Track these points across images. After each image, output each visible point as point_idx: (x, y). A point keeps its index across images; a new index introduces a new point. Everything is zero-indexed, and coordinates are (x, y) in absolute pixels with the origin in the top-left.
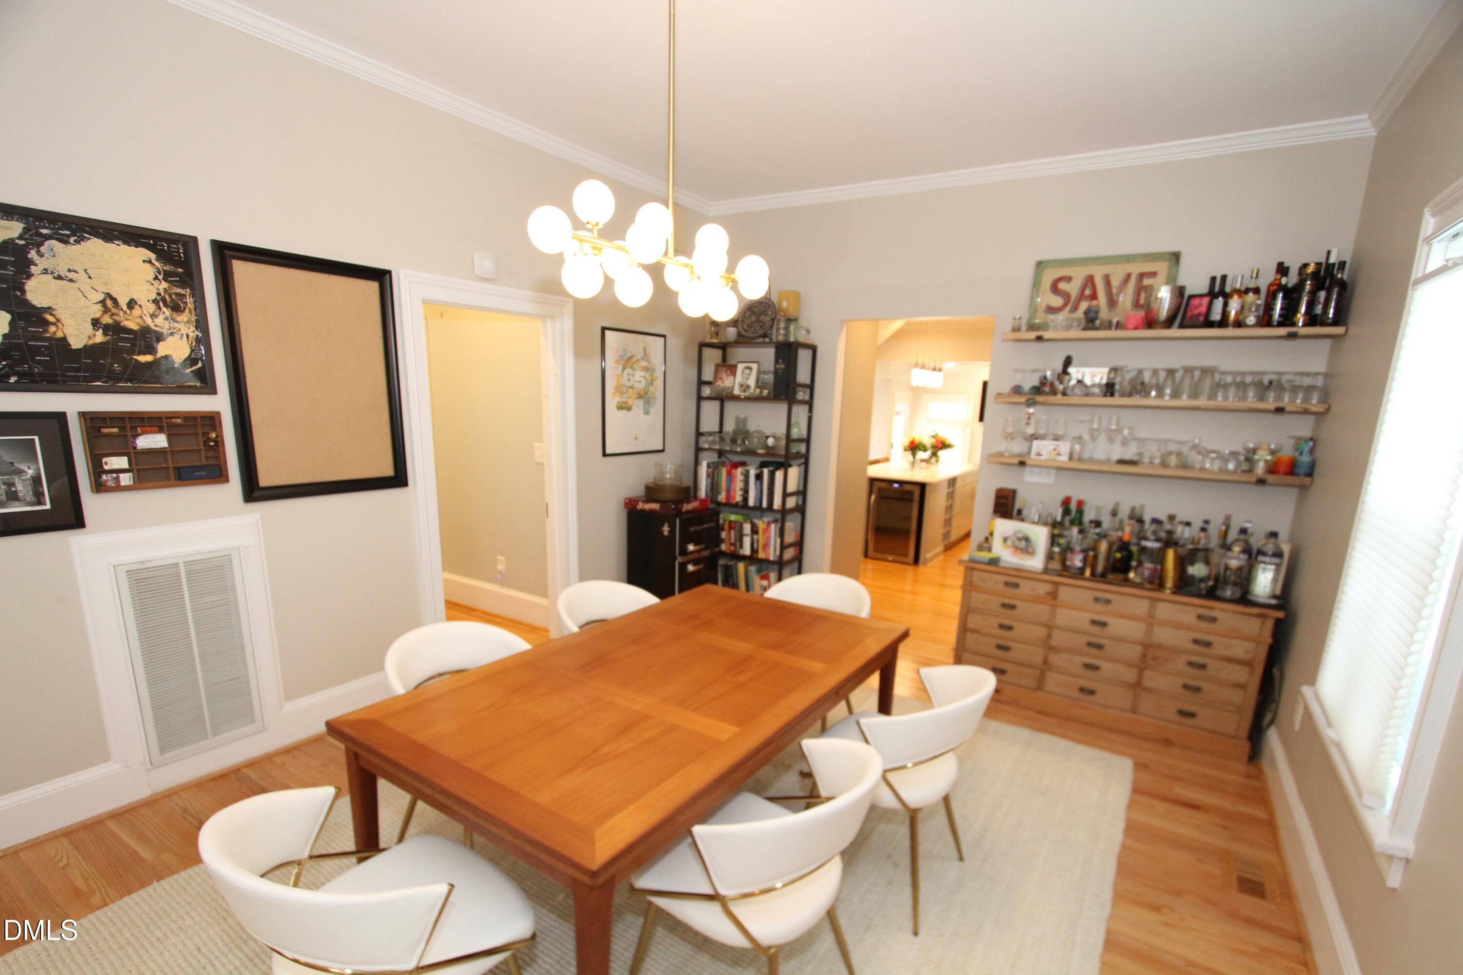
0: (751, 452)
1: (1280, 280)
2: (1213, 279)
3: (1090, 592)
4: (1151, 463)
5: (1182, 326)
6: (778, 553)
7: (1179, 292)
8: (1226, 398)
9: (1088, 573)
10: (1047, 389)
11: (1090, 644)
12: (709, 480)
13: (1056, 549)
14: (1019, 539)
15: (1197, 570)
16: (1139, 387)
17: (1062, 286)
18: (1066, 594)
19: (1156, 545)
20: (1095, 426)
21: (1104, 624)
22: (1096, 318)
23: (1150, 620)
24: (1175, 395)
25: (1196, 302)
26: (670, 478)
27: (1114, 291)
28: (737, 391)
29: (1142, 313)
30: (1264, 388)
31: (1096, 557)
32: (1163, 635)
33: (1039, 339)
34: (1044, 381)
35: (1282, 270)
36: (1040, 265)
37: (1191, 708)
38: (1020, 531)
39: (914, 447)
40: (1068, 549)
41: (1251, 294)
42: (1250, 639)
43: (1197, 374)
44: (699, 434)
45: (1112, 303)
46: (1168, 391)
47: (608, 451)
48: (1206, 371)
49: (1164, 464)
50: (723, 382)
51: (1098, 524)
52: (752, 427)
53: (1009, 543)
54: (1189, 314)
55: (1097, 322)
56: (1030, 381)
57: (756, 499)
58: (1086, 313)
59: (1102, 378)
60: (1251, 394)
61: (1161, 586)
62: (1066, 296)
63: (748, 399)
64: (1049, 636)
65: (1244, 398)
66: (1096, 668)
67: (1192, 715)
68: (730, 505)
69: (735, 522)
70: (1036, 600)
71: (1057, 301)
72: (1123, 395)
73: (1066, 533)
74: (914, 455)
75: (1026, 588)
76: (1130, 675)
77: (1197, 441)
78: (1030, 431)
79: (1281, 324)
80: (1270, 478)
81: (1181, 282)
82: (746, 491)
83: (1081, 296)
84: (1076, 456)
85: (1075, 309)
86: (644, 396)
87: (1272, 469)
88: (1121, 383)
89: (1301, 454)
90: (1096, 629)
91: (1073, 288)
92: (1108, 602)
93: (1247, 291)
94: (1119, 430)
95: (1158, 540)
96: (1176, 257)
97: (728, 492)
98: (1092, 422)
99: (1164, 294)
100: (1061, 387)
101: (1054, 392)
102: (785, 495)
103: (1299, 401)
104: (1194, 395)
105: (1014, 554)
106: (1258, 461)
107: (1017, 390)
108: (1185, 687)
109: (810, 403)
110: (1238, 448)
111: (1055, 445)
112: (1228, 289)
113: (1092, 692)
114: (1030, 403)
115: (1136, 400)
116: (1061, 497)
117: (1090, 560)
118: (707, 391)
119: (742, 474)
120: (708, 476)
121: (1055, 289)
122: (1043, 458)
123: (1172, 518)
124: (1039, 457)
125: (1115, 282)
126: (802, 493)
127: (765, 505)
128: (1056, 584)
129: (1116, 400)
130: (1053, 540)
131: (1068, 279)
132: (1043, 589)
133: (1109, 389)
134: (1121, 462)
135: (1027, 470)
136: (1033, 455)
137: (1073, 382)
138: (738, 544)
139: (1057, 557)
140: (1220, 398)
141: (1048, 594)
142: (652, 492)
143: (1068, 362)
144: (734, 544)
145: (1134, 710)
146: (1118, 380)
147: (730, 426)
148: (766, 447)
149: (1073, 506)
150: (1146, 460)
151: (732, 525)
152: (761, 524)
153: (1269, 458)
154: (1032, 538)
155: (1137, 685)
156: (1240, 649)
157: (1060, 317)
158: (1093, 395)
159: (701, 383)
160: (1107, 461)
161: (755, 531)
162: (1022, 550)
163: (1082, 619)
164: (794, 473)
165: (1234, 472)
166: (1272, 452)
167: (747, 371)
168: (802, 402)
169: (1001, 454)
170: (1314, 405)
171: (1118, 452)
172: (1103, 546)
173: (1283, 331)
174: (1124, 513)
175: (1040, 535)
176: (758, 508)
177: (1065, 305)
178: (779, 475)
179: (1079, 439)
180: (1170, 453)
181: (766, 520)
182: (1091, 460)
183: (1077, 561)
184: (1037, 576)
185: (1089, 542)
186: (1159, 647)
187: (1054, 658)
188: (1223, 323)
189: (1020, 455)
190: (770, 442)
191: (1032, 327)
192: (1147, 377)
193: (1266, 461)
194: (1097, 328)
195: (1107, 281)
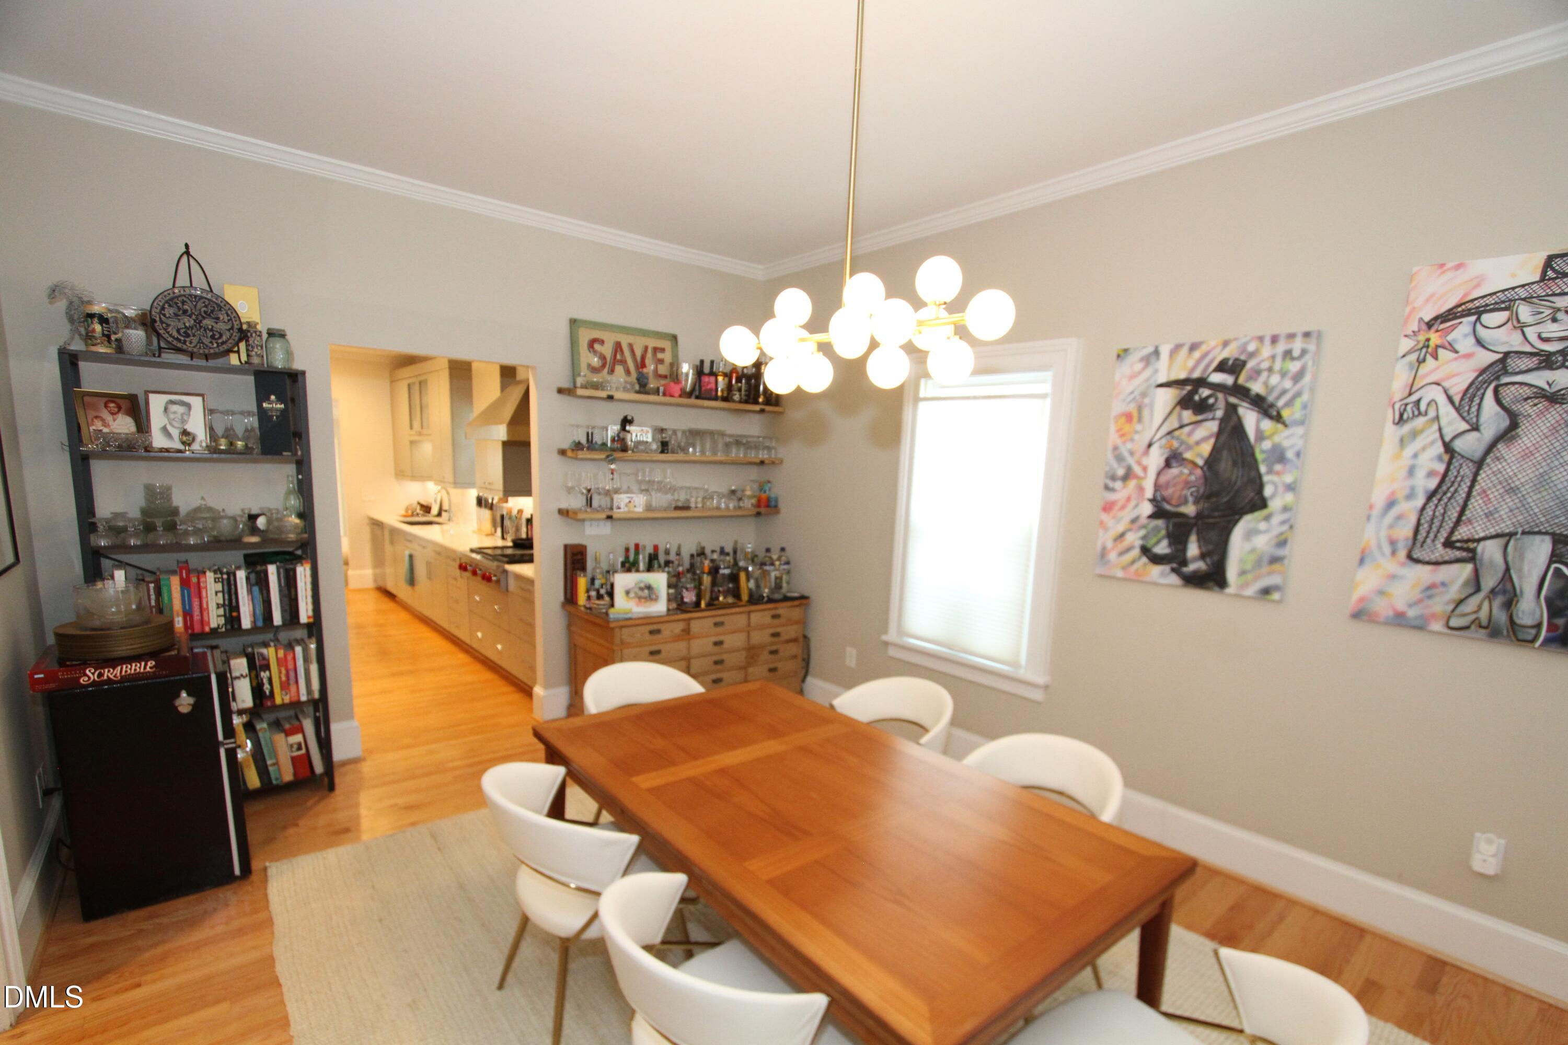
0: (227, 543)
3: (709, 619)
4: (696, 507)
5: (697, 398)
9: (703, 604)
10: (617, 447)
13: (674, 590)
14: (641, 589)
17: (597, 346)
18: (696, 626)
21: (721, 643)
22: (647, 384)
25: (706, 379)
32: (756, 637)
34: (615, 440)
36: (574, 324)
38: (641, 582)
40: (682, 588)
43: (712, 436)
48: (717, 434)
49: (705, 507)
52: (184, 503)
53: (632, 595)
54: (703, 388)
55: (648, 388)
57: (256, 614)
62: (603, 358)
68: (198, 634)
71: (597, 361)
80: (762, 511)
83: (614, 360)
84: (647, 507)
87: (758, 504)
89: (764, 492)
90: (717, 649)
91: (606, 351)
96: (673, 339)
97: (190, 613)
99: (687, 368)
105: (638, 605)
108: (769, 670)
111: (628, 497)
114: (611, 459)
115: (681, 456)
117: (697, 593)
121: (591, 348)
122: (622, 510)
124: (619, 510)
125: (638, 353)
127: (278, 619)
128: (684, 621)
129: (669, 456)
130: (671, 583)
131: (602, 342)
132: (673, 628)
133: (664, 446)
134: (677, 508)
135: (587, 523)
136: (615, 508)
139: (675, 597)
141: (683, 630)
143: (626, 422)
147: (123, 504)
152: (272, 653)
154: (654, 585)
156: (793, 632)
158: (653, 452)
161: (256, 666)
162: (645, 598)
163: (707, 644)
167: (178, 409)
171: (671, 500)
175: (660, 582)
176: (264, 626)
177: (604, 366)
180: (706, 499)
181: (282, 643)
182: (660, 508)
183: (692, 597)
184: (664, 619)
186: (754, 647)
194: (647, 393)
195: (631, 346)
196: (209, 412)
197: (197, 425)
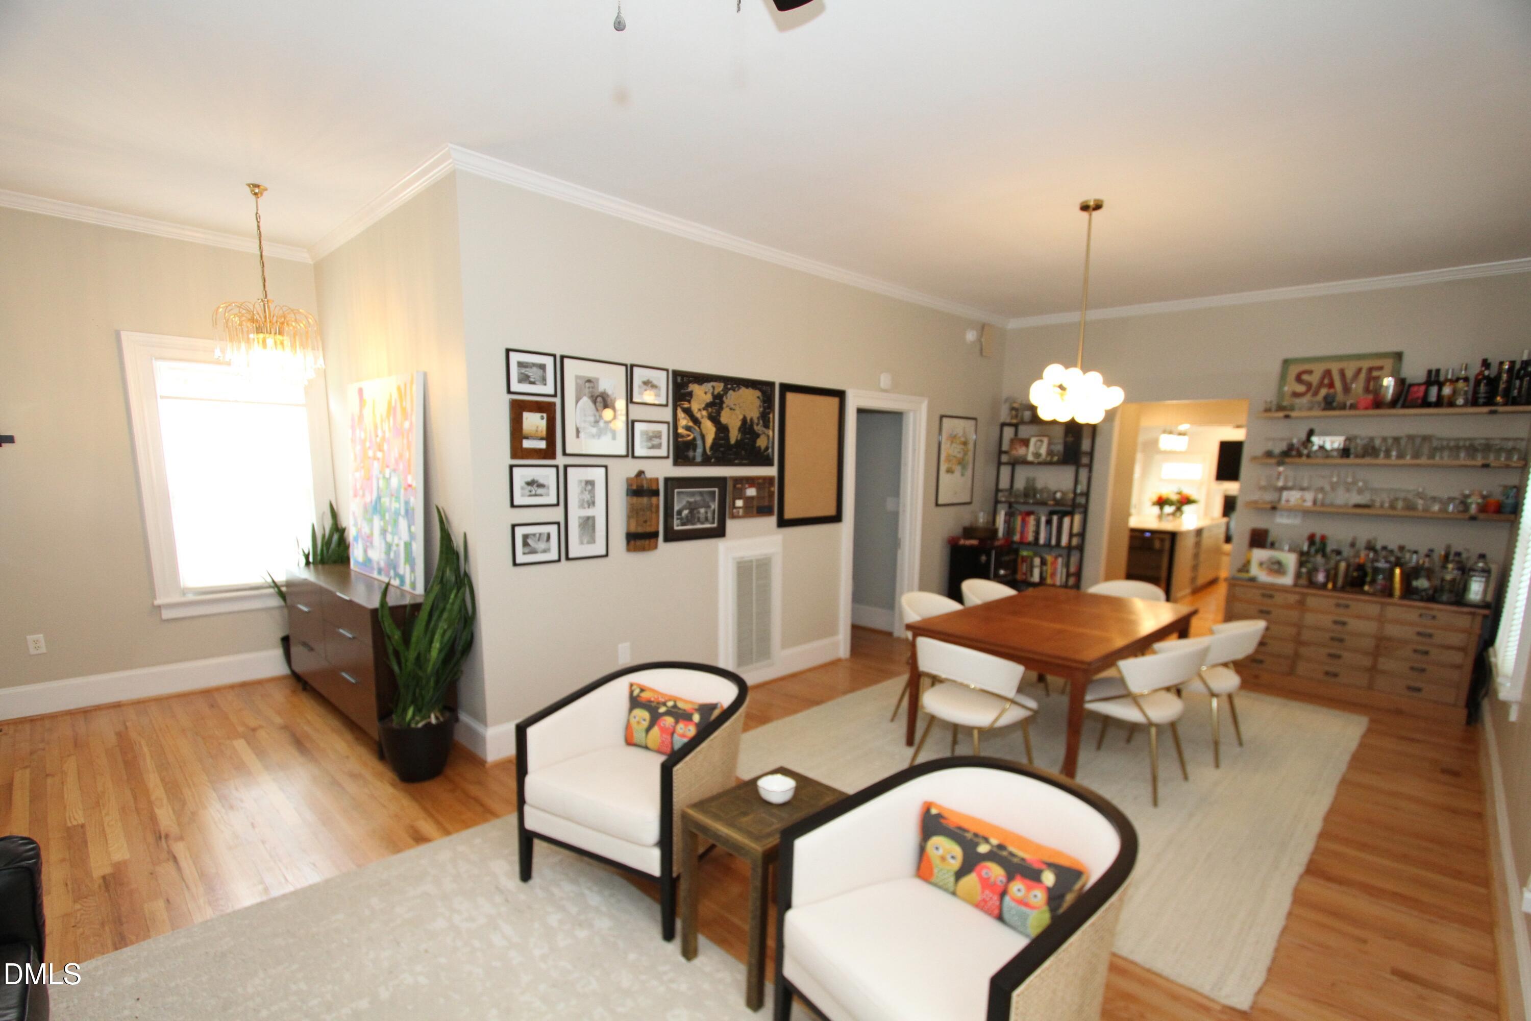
0: (1043, 503)
1: (1484, 371)
2: (1430, 372)
3: (1332, 600)
4: (1382, 507)
5: (1404, 406)
6: (1064, 579)
7: (1401, 383)
8: (1441, 458)
9: (1330, 586)
10: (1294, 453)
11: (1332, 639)
12: (1006, 525)
13: (1304, 570)
14: (1273, 563)
15: (1422, 583)
16: (1370, 451)
17: (1305, 377)
18: (1311, 602)
19: (1387, 566)
20: (1335, 479)
21: (1344, 624)
22: (1333, 401)
23: (1381, 619)
24: (1401, 456)
25: (1415, 389)
26: (983, 522)
27: (1348, 381)
28: (1030, 458)
29: (1370, 397)
30: (1472, 449)
31: (1336, 575)
32: (1392, 630)
33: (1287, 417)
34: (1291, 447)
35: (1486, 364)
36: (1286, 363)
37: (1418, 684)
38: (1273, 558)
39: (1161, 502)
40: (1314, 570)
41: (1461, 381)
42: (1463, 631)
43: (1418, 441)
44: (998, 490)
45: (1347, 389)
46: (1394, 453)
47: (940, 502)
48: (1426, 438)
49: (1393, 507)
50: (1017, 451)
51: (1338, 553)
52: (1039, 485)
53: (1264, 566)
54: (1410, 398)
55: (1335, 404)
56: (1279, 447)
57: (1045, 538)
58: (1326, 398)
59: (1340, 444)
60: (1462, 455)
61: (1391, 595)
62: (1309, 385)
63: (1040, 464)
64: (1299, 634)
65: (1457, 457)
66: (1339, 657)
67: (1419, 690)
68: (1023, 543)
69: (1027, 557)
70: (1288, 607)
71: (1301, 388)
72: (1357, 456)
73: (1312, 559)
74: (1161, 508)
75: (1279, 598)
76: (1367, 662)
77: (1420, 490)
78: (1280, 484)
79: (1485, 404)
80: (1482, 516)
81: (1403, 375)
82: (1037, 533)
83: (1321, 384)
84: (1319, 503)
85: (1316, 393)
86: (962, 463)
87: (1483, 509)
88: (1356, 448)
89: (1507, 498)
90: (1338, 628)
91: (1314, 379)
92: (1347, 606)
93: (1458, 380)
94: (1354, 483)
95: (1387, 562)
96: (1399, 356)
97: (1022, 533)
98: (1332, 476)
99: (1388, 382)
100: (1305, 452)
101: (1300, 455)
102: (1071, 535)
103: (1503, 459)
104: (1416, 456)
105: (1269, 575)
106: (1471, 503)
107: (1269, 454)
108: (1412, 668)
109: (1090, 467)
110: (1455, 494)
111: (1301, 494)
112: (1442, 378)
113: (1335, 675)
114: (1280, 464)
115: (1368, 460)
116: (1306, 534)
117: (1332, 575)
118: (1004, 458)
119: (1035, 520)
120: (1005, 522)
121: (1299, 379)
122: (1291, 504)
123: (1402, 548)
124: (1288, 504)
125: (1349, 374)
126: (1082, 535)
127: (1053, 542)
128: (1304, 595)
129: (1351, 460)
130: (1301, 564)
131: (1310, 372)
132: (1292, 598)
133: (1345, 452)
134: (1357, 506)
135: (1278, 513)
136: (1283, 502)
137: (1315, 448)
138: (1029, 574)
139: (1304, 576)
140: (1437, 458)
141: (1298, 602)
142: (968, 532)
143: (1311, 433)
144: (1025, 574)
145: (1370, 687)
146: (1352, 446)
147: (1020, 484)
148: (1055, 499)
149: (1318, 539)
150: (1378, 504)
151: (1024, 559)
152: (1049, 558)
153: (1480, 501)
154: (1284, 562)
155: (1373, 670)
156: (1456, 639)
157: (1305, 400)
158: (1332, 457)
159: (1001, 452)
160: (1346, 506)
161: (1043, 563)
162: (1275, 571)
163: (1326, 620)
164: (1077, 518)
165: (1453, 512)
166: (1484, 497)
167: (1039, 443)
168: (1085, 465)
169: (1256, 502)
170: (1515, 462)
171: (1356, 499)
172: (1343, 565)
173: (1485, 409)
174: (1361, 544)
175: (1290, 560)
176: (1048, 545)
177: (1308, 391)
178: (1067, 521)
179: (1322, 490)
180: (1397, 499)
181: (1054, 554)
182: (1332, 505)
183: (1321, 577)
184: (1288, 590)
185: (1332, 563)
186: (1390, 639)
187: (1303, 651)
188: (1439, 403)
189: (1271, 502)
190: (1058, 495)
191: (1280, 408)
192: (1377, 443)
193: (1478, 504)
194: (1334, 409)
195: (1342, 373)
196: (1050, 444)
197: (1043, 451)
